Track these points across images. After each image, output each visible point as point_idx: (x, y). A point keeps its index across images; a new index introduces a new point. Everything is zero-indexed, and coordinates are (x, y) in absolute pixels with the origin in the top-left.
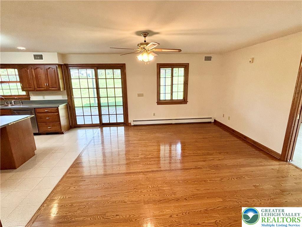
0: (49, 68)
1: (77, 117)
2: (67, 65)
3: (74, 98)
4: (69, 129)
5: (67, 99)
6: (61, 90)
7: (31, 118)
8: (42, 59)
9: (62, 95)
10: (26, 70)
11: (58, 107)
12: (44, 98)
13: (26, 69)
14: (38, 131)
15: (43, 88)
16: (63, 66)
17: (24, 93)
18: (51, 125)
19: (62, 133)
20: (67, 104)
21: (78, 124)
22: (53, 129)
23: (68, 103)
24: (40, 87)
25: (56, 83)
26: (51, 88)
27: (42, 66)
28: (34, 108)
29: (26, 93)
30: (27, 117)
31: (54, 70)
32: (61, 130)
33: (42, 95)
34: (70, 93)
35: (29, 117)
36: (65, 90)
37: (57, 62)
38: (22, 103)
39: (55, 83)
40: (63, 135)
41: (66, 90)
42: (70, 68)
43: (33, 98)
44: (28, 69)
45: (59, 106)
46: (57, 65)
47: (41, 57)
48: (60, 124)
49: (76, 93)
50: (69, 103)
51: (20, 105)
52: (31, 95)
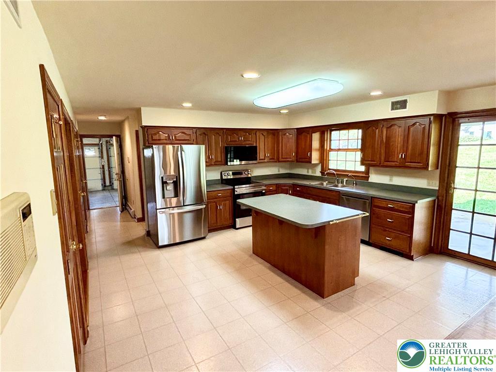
0: (414, 124)
1: (451, 231)
2: (455, 114)
3: (454, 188)
4: (427, 254)
5: (437, 188)
6: (429, 169)
7: (363, 218)
8: (405, 107)
9: (428, 179)
10: (373, 130)
11: (414, 205)
12: (391, 180)
13: (374, 128)
14: (368, 239)
15: (394, 162)
16: (444, 118)
17: (362, 169)
18: (393, 235)
19: (411, 258)
20: (435, 200)
21: (449, 248)
22: (395, 244)
23: (438, 198)
24: (390, 160)
25: (421, 153)
26: (408, 162)
27: (402, 122)
28: (372, 197)
29: (365, 169)
30: (358, 215)
31: (424, 128)
32: (410, 250)
33: (390, 175)
34: (448, 177)
35: (361, 216)
36: (438, 169)
37: (434, 111)
38: (356, 184)
39: (418, 155)
40: (410, 262)
41: (441, 168)
42: (461, 120)
43: (374, 178)
44: (377, 129)
45: (417, 202)
46: (432, 118)
47: (403, 104)
48: (411, 237)
49: (462, 178)
50: (440, 198)
51: (353, 188)
52: (371, 173)
